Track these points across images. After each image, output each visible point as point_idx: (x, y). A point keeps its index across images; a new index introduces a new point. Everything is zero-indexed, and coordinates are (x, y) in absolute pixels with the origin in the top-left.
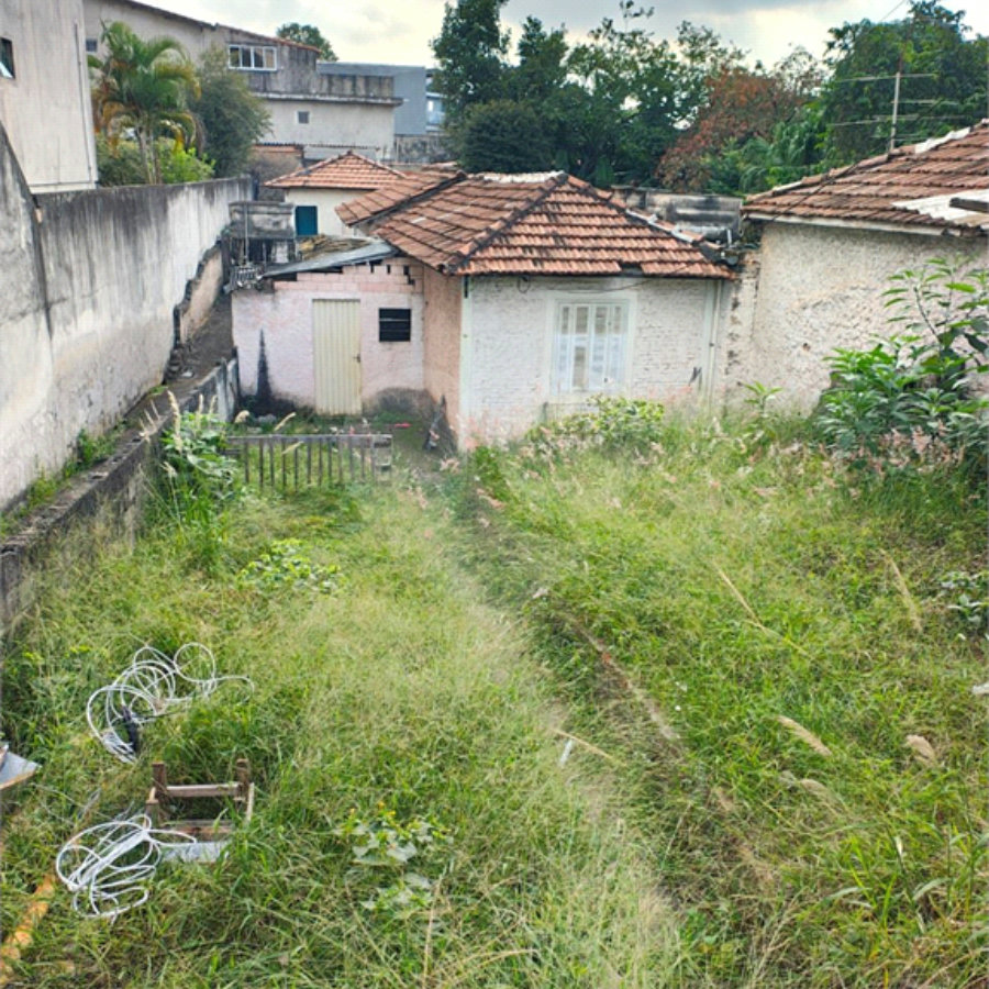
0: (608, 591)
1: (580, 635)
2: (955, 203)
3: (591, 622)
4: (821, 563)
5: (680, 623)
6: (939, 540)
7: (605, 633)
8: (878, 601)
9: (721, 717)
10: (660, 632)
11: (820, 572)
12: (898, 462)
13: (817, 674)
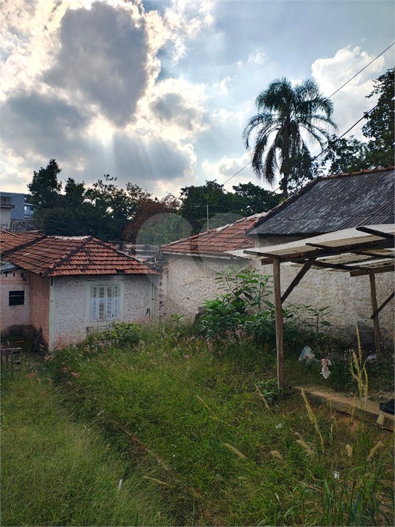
0: (131, 407)
1: (120, 429)
2: (245, 252)
3: (125, 423)
4: (212, 384)
5: (164, 417)
6: (250, 370)
7: (132, 427)
8: (236, 396)
9: (188, 456)
10: (156, 423)
11: (212, 387)
12: (232, 341)
13: (221, 430)
